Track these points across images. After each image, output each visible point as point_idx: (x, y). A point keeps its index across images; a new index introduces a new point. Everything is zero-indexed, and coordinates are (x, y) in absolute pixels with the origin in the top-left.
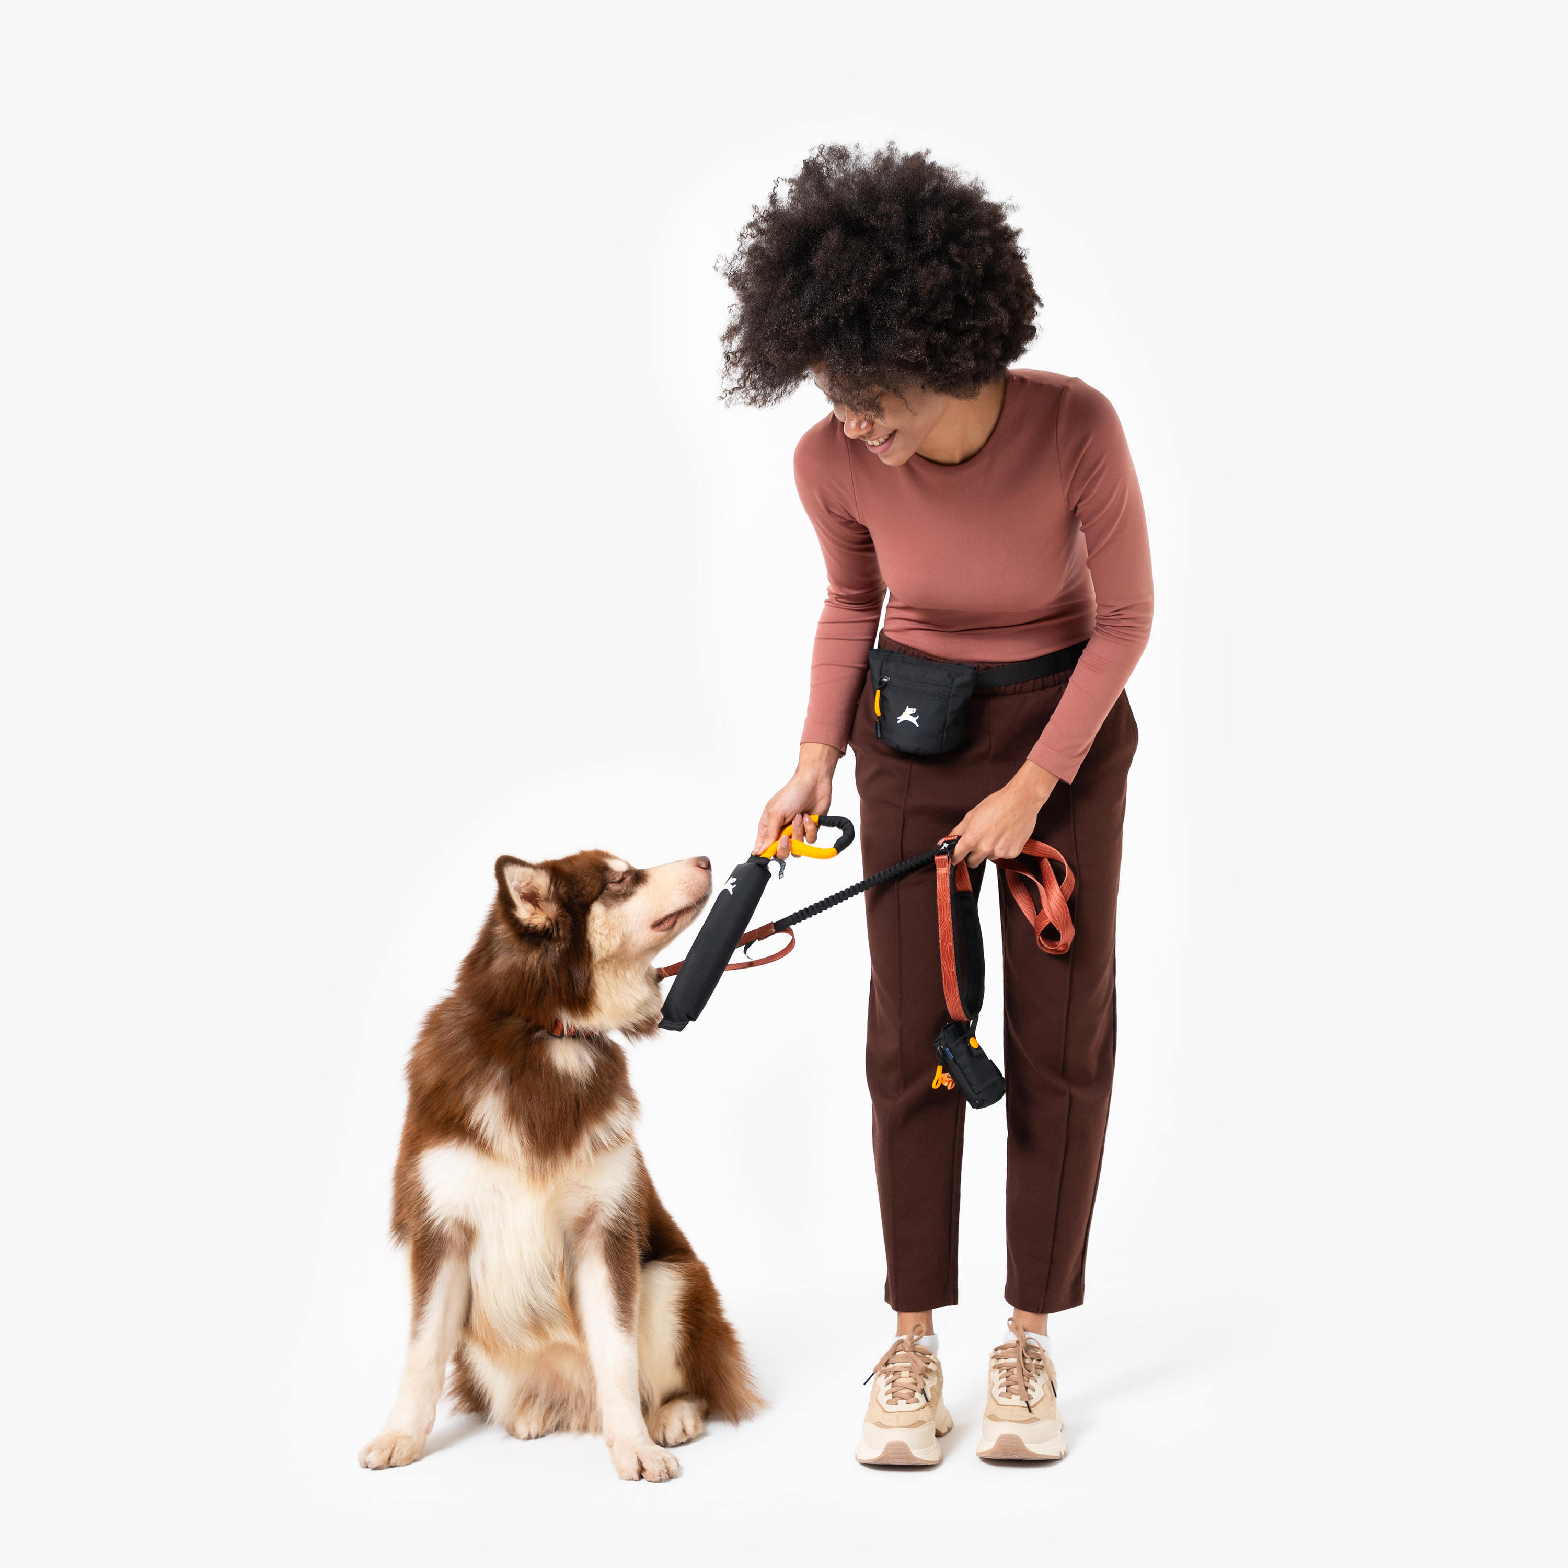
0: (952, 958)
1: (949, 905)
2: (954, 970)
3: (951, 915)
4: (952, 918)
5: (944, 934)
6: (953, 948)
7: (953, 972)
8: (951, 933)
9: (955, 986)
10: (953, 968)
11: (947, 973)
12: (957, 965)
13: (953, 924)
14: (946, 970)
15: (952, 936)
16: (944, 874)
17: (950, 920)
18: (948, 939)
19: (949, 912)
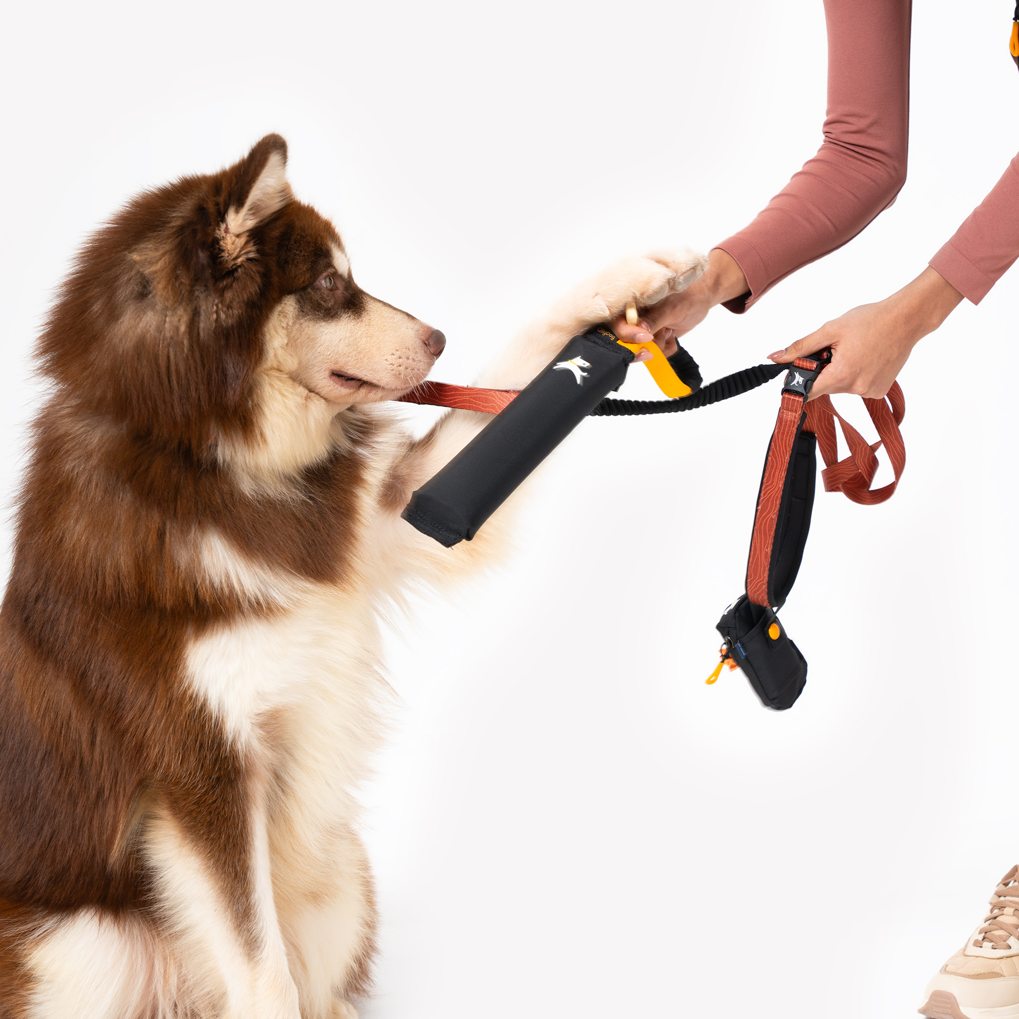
0: (770, 535)
1: (786, 465)
2: (769, 550)
3: (784, 480)
4: (785, 484)
5: (768, 500)
6: (775, 523)
7: (766, 553)
8: (778, 502)
9: (764, 570)
10: (767, 548)
11: (758, 552)
12: (774, 544)
13: (783, 491)
14: (758, 547)
15: (778, 506)
16: (791, 421)
17: (781, 485)
18: (771, 508)
19: (784, 474)
